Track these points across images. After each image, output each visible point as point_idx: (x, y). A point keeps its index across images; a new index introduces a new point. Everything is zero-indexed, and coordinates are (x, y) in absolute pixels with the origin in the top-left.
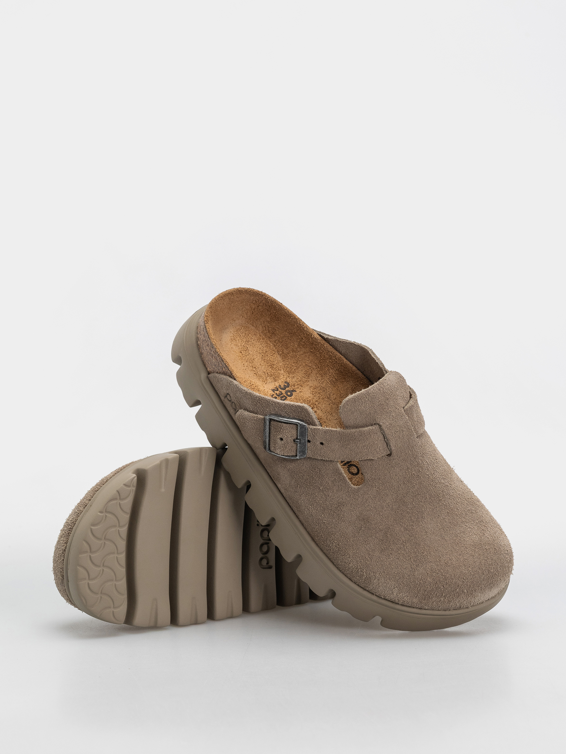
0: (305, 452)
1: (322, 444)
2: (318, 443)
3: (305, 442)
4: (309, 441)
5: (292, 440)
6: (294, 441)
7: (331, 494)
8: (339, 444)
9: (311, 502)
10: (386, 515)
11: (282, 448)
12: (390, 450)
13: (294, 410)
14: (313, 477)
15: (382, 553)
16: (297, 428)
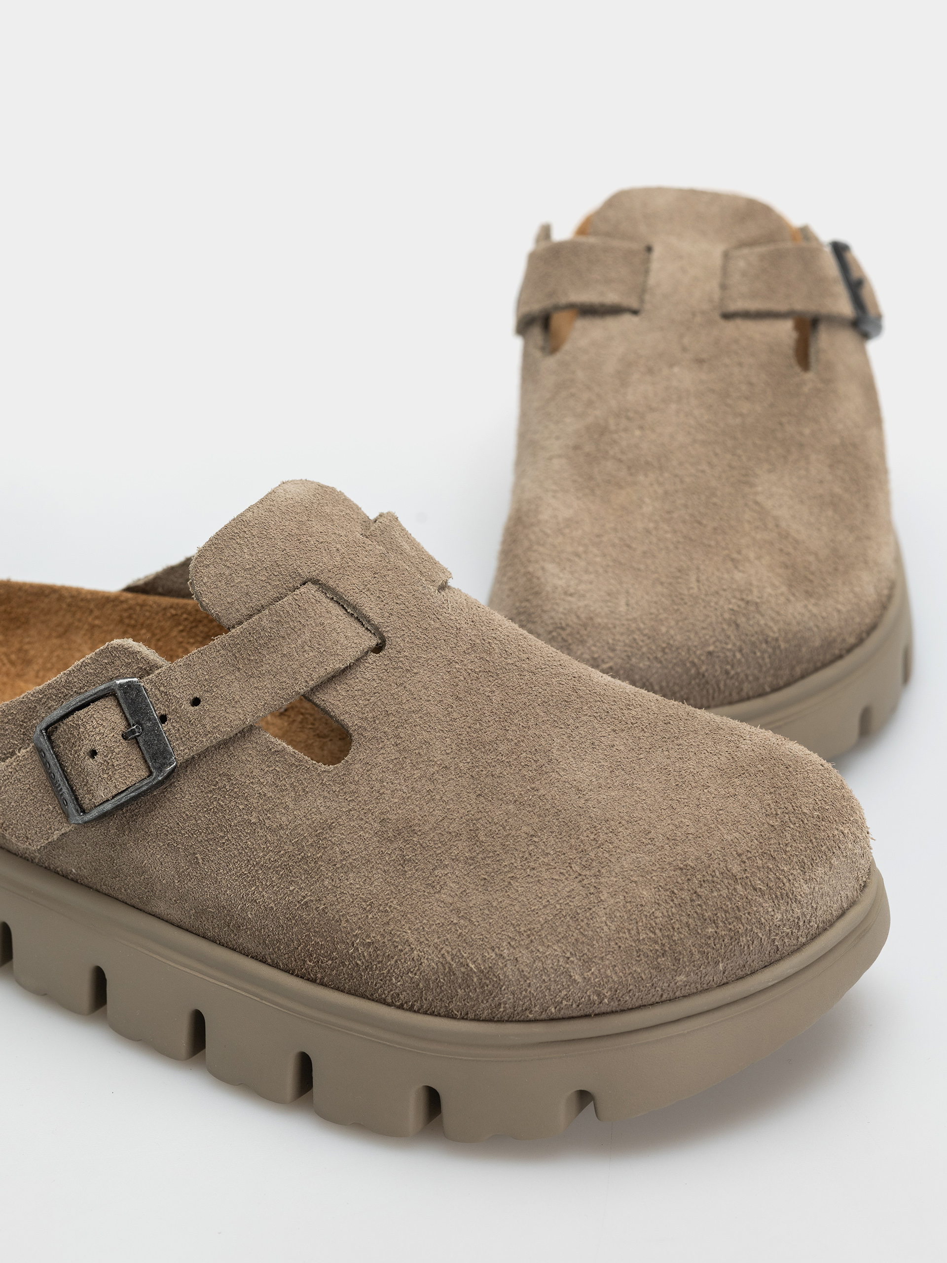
0: (168, 751)
1: (196, 702)
2: (187, 706)
3: (155, 724)
4: (163, 719)
5: (120, 737)
6: (125, 737)
7: (284, 818)
8: (237, 674)
9: (248, 877)
10: (451, 795)
11: (106, 776)
12: (376, 631)
13: (92, 671)
14: (222, 806)
15: (490, 889)
16: (117, 699)
